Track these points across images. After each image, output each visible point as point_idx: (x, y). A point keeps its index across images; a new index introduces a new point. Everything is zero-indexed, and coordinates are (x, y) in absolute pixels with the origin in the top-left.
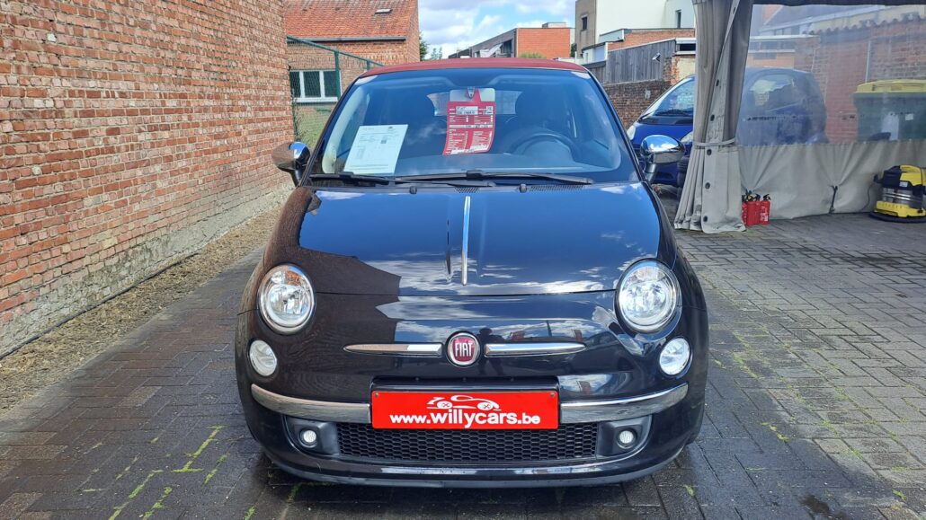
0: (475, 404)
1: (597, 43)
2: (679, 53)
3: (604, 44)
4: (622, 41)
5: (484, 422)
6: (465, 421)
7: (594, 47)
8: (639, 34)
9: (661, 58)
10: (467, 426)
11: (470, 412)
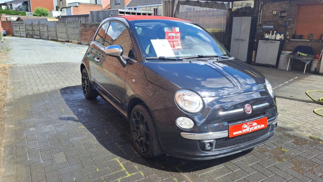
0: (252, 124)
1: (67, 6)
2: (119, 14)
3: (71, 7)
4: (77, 7)
5: (253, 129)
6: (250, 130)
7: (67, 8)
8: (83, 5)
9: (113, 15)
10: (250, 132)
11: (250, 127)
